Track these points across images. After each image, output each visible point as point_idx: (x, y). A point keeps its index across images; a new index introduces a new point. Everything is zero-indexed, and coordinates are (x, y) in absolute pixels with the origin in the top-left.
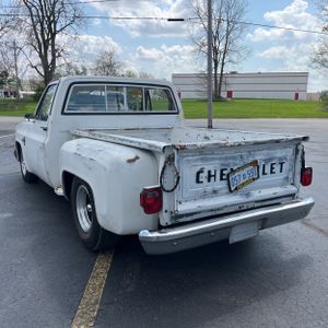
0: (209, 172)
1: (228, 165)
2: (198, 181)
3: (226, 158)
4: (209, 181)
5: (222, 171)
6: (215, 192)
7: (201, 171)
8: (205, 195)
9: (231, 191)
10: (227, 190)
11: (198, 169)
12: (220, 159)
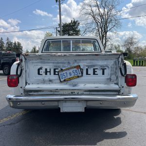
0: (46, 69)
1: (59, 67)
2: (39, 74)
3: (58, 63)
4: (46, 74)
5: (55, 70)
6: (50, 81)
7: (41, 68)
8: (44, 82)
9: (61, 82)
10: (59, 81)
11: (39, 67)
12: (53, 63)
